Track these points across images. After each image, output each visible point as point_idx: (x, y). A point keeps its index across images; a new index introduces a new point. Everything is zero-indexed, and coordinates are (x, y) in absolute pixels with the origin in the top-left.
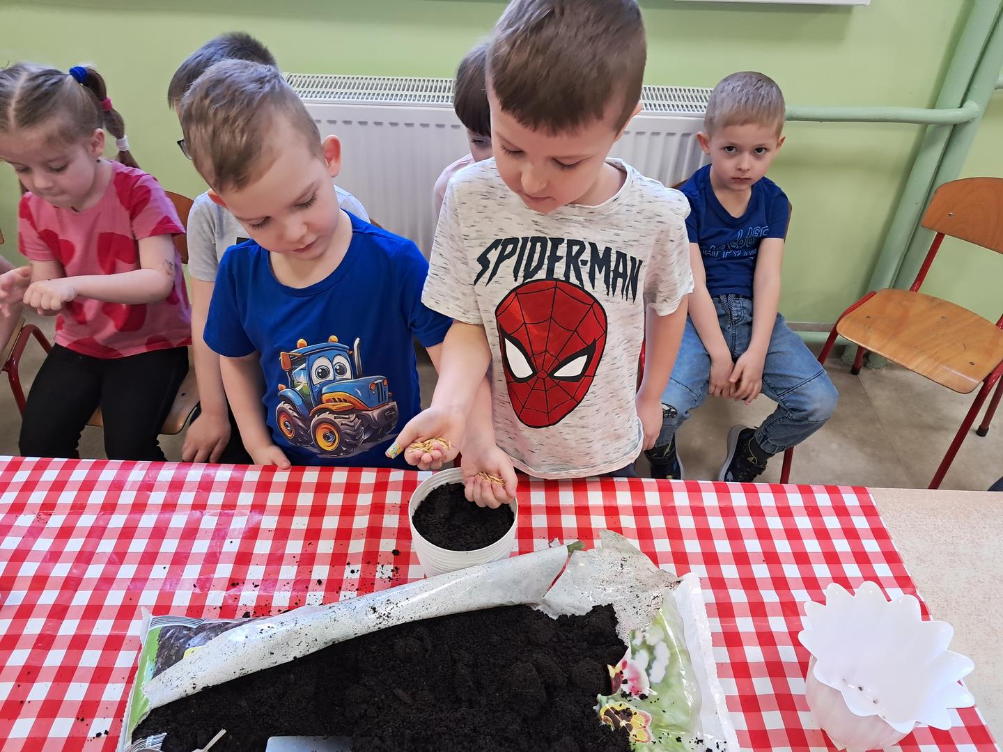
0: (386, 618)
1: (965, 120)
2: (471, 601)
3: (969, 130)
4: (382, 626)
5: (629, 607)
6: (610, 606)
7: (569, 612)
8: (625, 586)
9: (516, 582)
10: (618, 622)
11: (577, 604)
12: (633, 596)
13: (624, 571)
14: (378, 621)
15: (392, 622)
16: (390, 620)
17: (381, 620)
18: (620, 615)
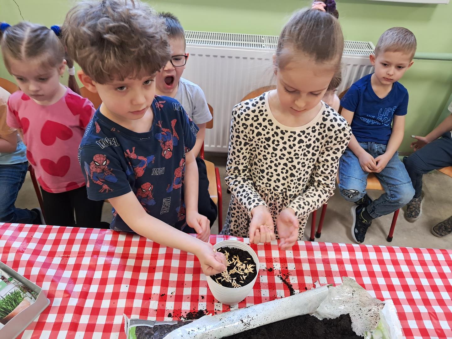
0: (248, 325)
2: (286, 315)
4: (246, 329)
5: (357, 315)
6: (348, 314)
7: (329, 317)
8: (354, 304)
9: (306, 305)
10: (352, 322)
11: (332, 313)
12: (358, 309)
13: (354, 296)
14: (245, 327)
15: (251, 327)
16: (250, 326)
17: (246, 326)
18: (353, 319)
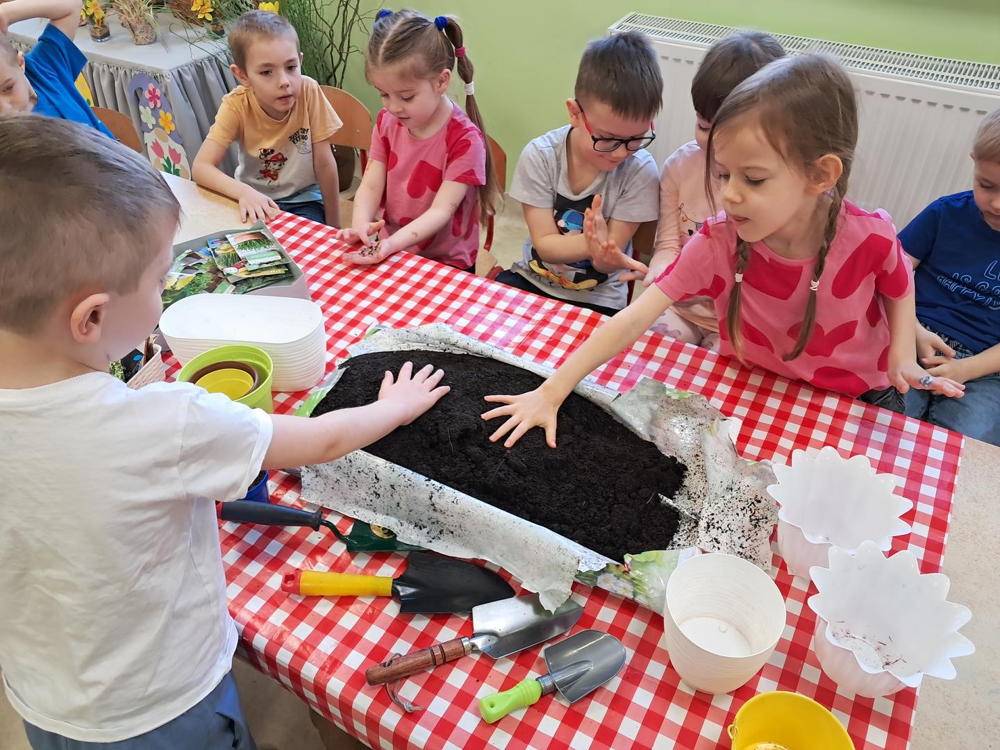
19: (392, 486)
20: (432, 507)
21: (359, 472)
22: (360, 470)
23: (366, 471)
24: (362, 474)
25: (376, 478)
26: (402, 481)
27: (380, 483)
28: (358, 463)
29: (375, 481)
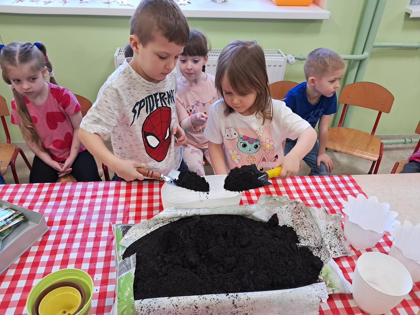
1: (364, 58)
3: (365, 62)
19: (207, 307)
20: (235, 307)
21: (184, 309)
22: (184, 308)
23: (188, 306)
24: (186, 309)
25: (196, 307)
26: (213, 302)
27: (198, 309)
28: (182, 304)
29: (195, 309)
